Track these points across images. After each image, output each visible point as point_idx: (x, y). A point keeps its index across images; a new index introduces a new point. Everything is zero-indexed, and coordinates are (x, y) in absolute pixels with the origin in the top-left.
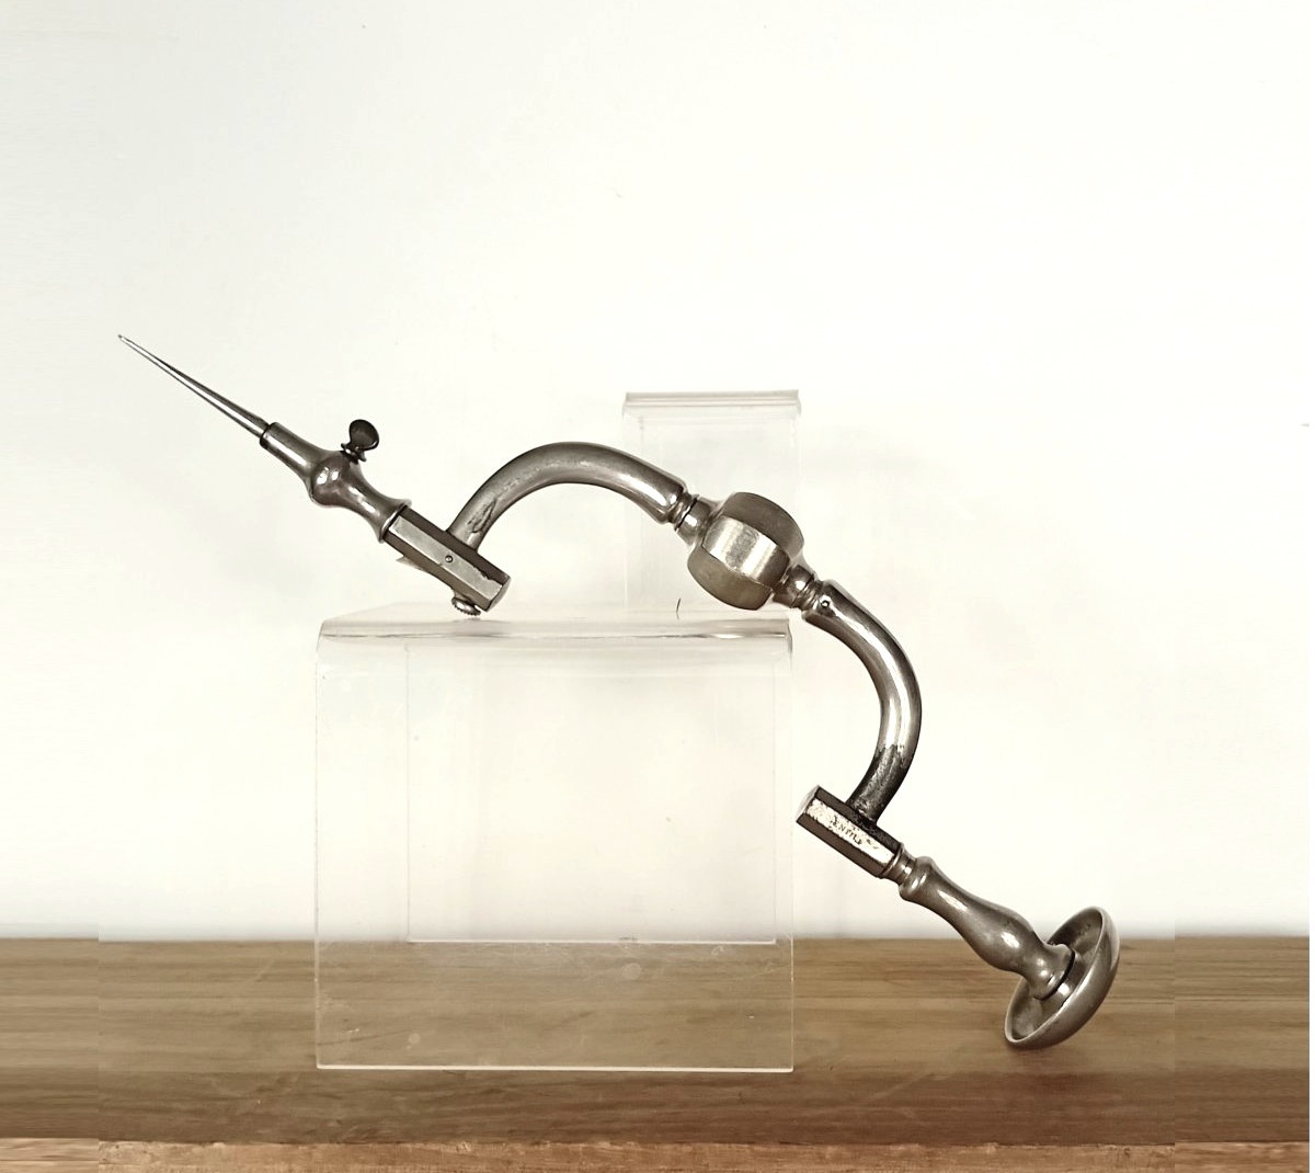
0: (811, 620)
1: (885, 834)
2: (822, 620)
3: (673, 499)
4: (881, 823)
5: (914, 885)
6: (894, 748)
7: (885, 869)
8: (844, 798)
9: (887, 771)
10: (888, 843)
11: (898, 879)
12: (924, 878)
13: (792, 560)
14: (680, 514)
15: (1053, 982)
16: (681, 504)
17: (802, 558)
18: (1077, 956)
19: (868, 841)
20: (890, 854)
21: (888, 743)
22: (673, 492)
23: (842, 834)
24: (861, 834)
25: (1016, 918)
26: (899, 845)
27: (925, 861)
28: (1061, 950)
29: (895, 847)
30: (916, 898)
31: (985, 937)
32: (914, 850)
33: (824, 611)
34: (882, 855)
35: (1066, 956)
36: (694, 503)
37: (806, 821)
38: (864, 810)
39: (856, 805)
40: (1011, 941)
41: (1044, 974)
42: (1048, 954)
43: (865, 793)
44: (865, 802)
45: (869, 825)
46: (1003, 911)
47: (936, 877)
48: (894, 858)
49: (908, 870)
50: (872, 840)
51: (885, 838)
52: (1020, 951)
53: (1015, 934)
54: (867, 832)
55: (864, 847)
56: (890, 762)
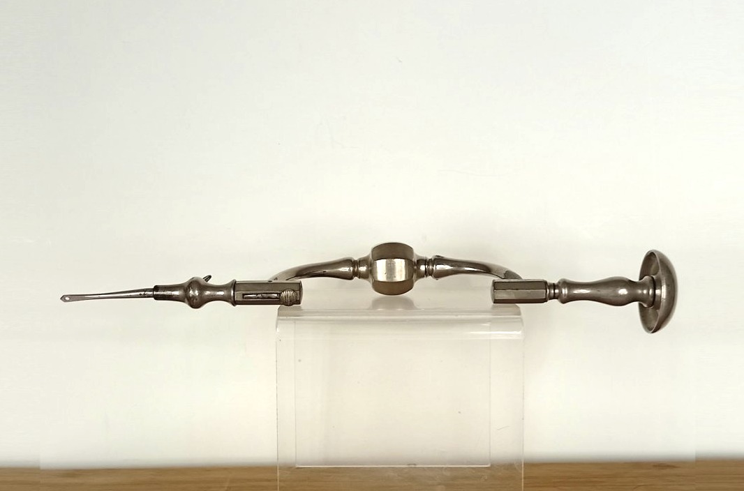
13: (413, 260)
14: (357, 270)
15: (651, 292)
17: (417, 255)
36: (360, 262)
40: (623, 291)
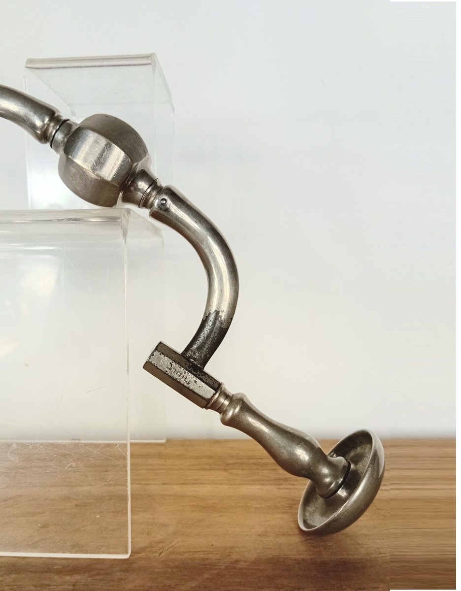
0: (154, 215)
1: (209, 376)
2: (162, 216)
3: (47, 120)
4: (208, 369)
5: (230, 414)
6: (217, 313)
7: (208, 403)
8: (180, 350)
9: (211, 331)
10: (211, 383)
11: (220, 409)
12: (237, 410)
13: (136, 165)
14: (52, 132)
15: (334, 486)
16: (52, 124)
18: (352, 466)
19: (195, 382)
20: (213, 391)
21: (213, 309)
22: (48, 115)
23: (176, 376)
24: (191, 377)
25: (307, 438)
26: (220, 385)
27: (239, 396)
28: (340, 461)
29: (216, 386)
30: (232, 423)
31: (283, 453)
32: (231, 388)
33: (163, 207)
34: (206, 391)
35: (344, 467)
36: (63, 124)
37: (149, 367)
38: (195, 359)
39: (188, 355)
41: (328, 480)
42: (330, 465)
43: (195, 346)
44: (194, 353)
45: (198, 370)
46: (296, 433)
47: (246, 408)
48: (215, 394)
49: (226, 403)
50: (198, 381)
51: (209, 380)
52: (309, 464)
53: (306, 450)
54: (195, 375)
55: (192, 386)
56: (214, 323)
